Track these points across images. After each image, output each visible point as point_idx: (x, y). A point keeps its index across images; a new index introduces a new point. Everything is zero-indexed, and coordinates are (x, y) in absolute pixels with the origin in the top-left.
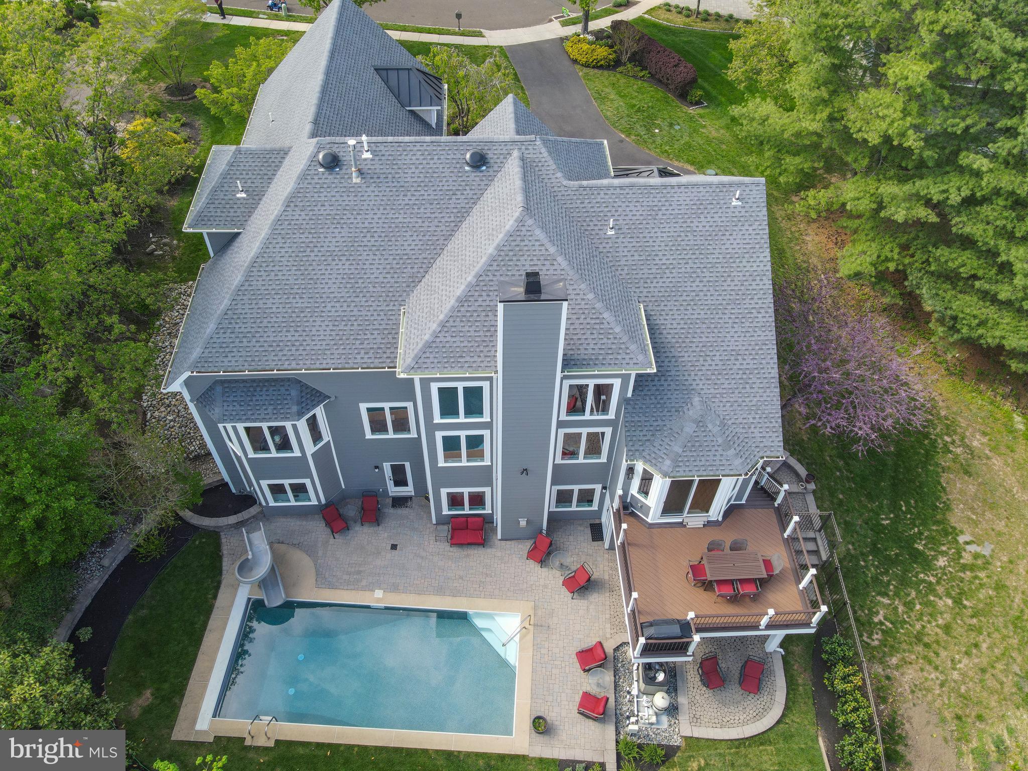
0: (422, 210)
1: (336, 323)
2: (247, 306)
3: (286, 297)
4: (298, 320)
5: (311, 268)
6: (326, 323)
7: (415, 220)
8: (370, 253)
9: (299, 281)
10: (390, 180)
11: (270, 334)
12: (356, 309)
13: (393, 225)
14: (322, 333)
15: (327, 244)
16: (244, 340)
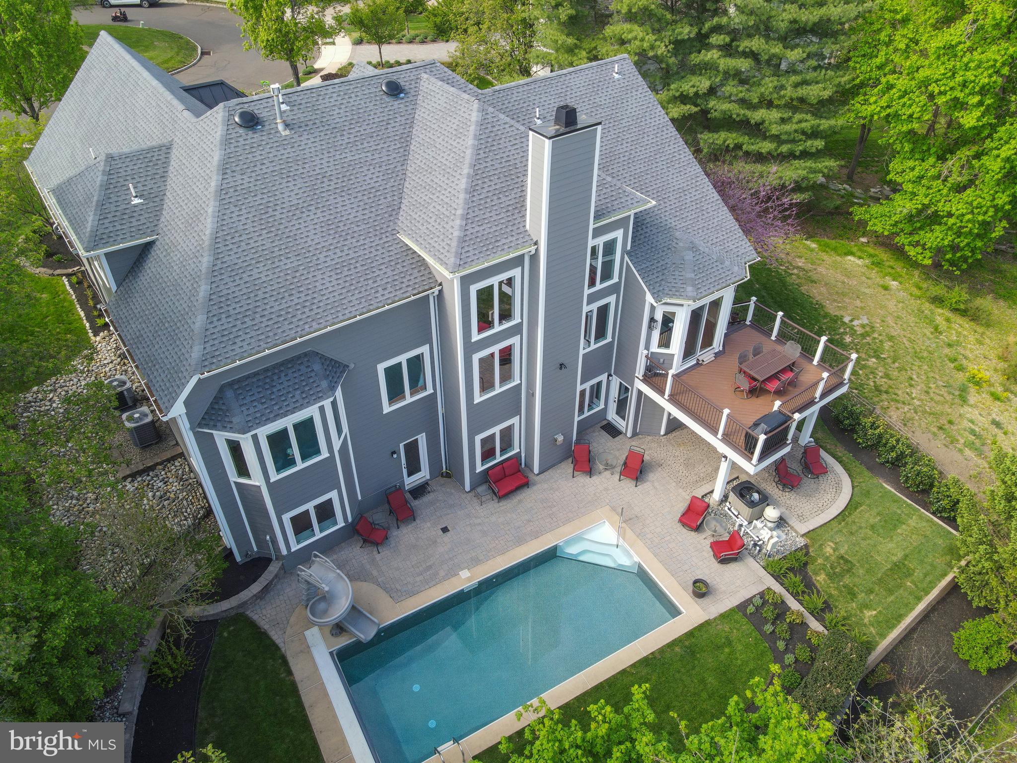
0: (366, 145)
1: (339, 271)
2: (231, 284)
3: (270, 262)
4: (296, 280)
5: (282, 227)
6: (328, 274)
7: (364, 155)
8: (337, 196)
9: (277, 243)
10: (318, 124)
11: (272, 304)
12: (351, 252)
13: (345, 165)
14: (328, 285)
15: (287, 199)
16: (246, 319)
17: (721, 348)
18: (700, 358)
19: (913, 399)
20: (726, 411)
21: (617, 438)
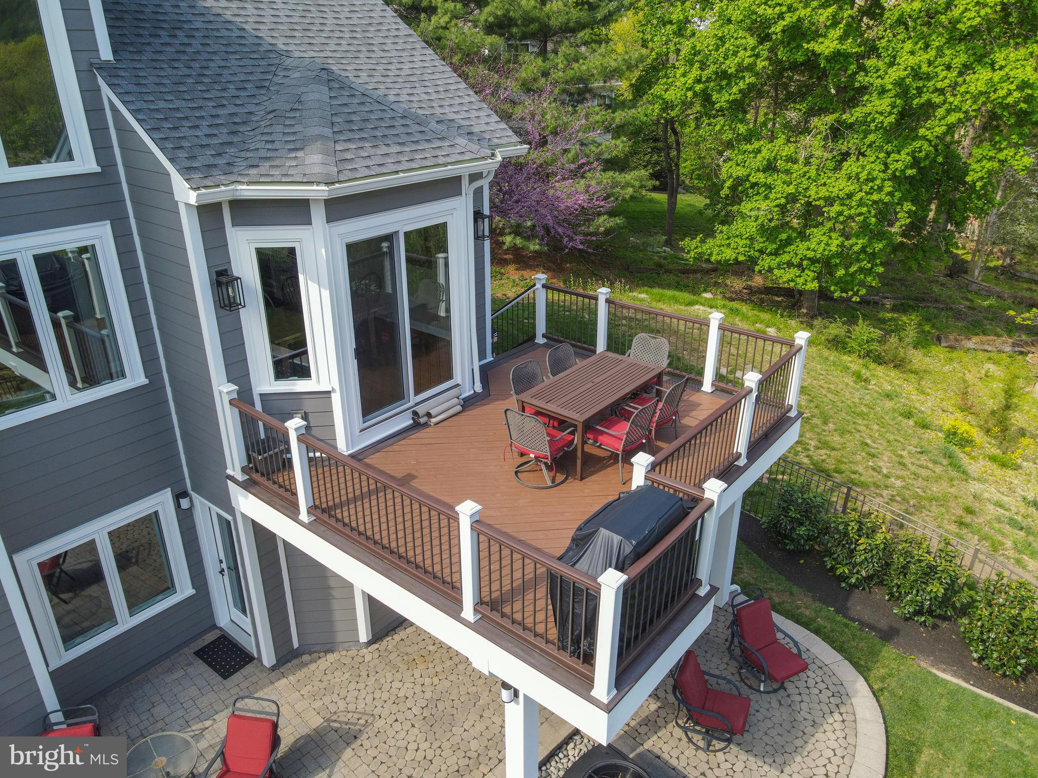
17: (478, 388)
18: (421, 409)
19: (887, 477)
20: (467, 510)
21: (237, 677)
